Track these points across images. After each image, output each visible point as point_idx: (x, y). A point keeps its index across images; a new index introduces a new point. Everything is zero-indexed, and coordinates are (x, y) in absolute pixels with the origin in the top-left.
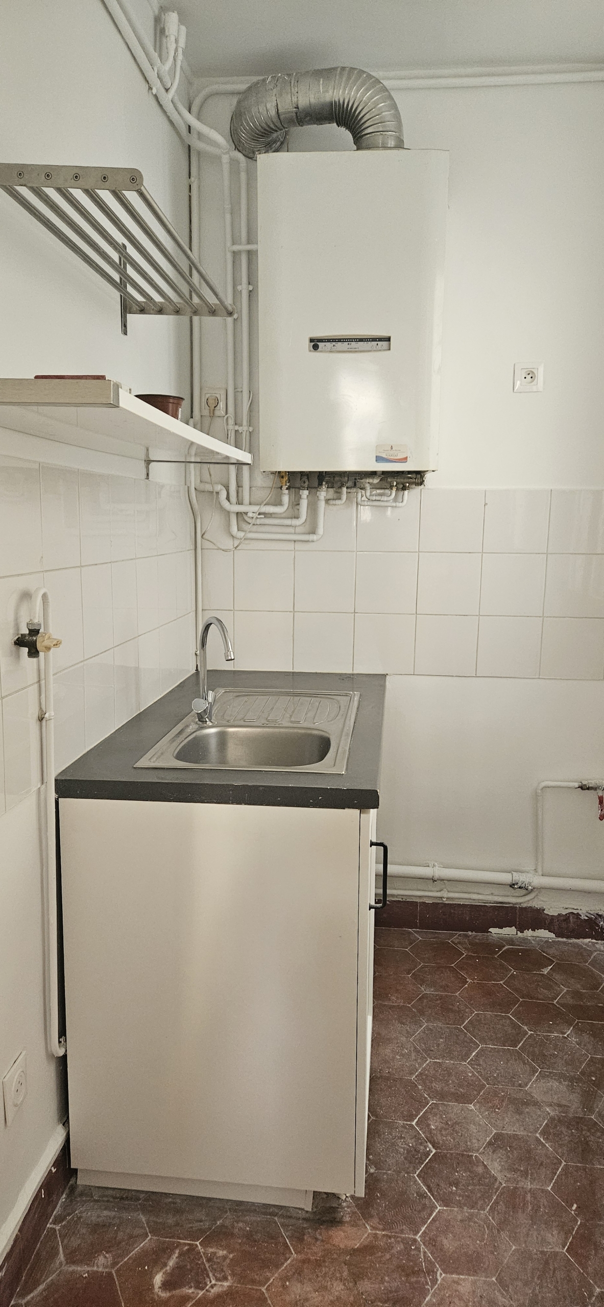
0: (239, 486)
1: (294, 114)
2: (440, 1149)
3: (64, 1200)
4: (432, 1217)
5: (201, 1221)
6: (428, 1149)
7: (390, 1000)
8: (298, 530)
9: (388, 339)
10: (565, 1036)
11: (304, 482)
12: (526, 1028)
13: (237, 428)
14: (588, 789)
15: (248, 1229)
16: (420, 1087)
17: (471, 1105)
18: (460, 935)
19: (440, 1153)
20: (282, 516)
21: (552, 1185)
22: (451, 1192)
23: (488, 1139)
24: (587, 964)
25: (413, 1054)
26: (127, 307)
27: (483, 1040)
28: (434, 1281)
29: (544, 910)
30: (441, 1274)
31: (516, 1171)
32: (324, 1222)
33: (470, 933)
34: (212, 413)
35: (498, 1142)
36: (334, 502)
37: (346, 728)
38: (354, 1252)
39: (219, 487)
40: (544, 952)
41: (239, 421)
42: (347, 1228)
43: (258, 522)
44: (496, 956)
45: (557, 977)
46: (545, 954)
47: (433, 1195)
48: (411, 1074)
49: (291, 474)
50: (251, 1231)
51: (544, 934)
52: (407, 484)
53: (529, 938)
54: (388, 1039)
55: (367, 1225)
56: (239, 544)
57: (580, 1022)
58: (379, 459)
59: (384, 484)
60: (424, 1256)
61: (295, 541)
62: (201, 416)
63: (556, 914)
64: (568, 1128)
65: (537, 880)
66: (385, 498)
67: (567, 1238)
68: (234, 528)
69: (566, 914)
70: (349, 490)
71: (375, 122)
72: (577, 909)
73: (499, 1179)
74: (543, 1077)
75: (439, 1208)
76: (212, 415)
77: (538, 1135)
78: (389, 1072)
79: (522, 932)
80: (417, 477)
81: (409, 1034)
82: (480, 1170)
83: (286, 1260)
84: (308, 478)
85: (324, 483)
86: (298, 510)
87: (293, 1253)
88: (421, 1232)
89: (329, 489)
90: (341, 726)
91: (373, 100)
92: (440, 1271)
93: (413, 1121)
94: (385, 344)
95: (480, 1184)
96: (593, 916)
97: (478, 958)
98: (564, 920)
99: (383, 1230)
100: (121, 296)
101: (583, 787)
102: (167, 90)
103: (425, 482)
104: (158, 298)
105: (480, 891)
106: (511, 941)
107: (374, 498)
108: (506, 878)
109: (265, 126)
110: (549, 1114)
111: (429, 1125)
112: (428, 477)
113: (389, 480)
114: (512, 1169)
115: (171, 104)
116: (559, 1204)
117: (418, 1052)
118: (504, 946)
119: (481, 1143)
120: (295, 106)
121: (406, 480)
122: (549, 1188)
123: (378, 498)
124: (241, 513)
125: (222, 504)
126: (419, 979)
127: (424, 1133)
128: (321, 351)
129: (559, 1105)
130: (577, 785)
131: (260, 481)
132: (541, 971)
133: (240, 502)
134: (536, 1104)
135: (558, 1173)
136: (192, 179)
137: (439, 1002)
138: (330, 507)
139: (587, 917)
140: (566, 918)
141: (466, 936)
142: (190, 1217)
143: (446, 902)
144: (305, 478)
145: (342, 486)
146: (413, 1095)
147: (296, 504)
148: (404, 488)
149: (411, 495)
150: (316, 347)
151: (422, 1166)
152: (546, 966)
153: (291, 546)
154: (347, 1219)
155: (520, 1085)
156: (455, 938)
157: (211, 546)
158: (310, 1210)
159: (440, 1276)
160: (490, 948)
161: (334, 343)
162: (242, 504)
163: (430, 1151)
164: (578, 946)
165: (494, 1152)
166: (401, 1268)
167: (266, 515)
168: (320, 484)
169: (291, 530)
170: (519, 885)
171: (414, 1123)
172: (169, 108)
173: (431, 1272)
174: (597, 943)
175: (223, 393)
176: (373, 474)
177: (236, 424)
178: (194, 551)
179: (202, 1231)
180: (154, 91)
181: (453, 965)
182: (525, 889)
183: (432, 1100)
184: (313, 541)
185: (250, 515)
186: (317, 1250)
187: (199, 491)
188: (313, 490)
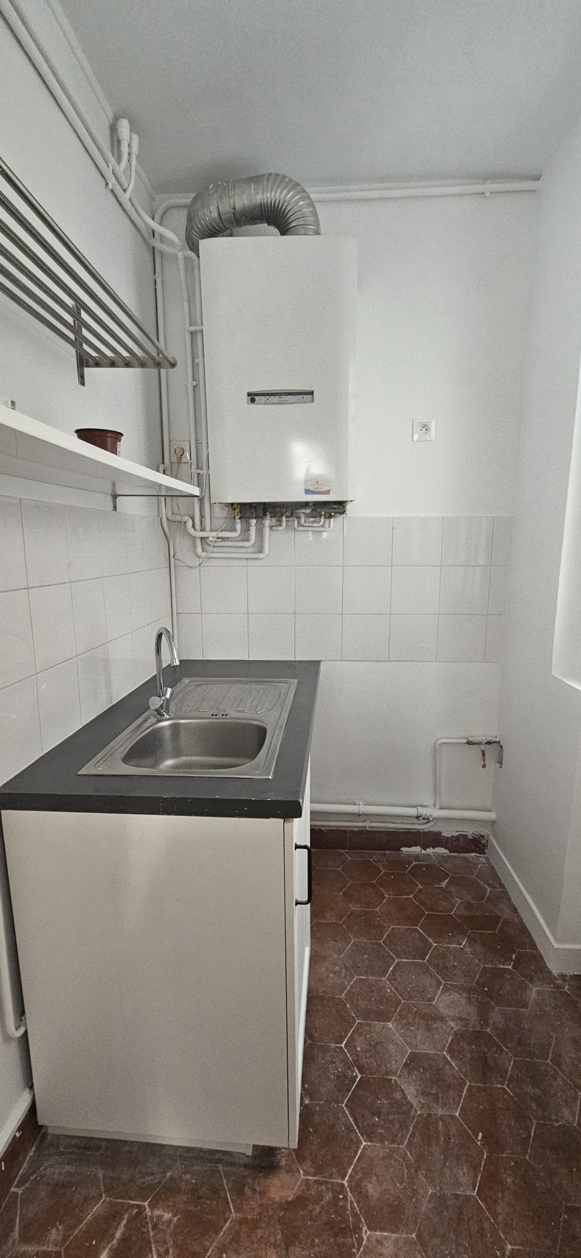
0: (202, 517)
1: (232, 215)
2: (365, 1073)
3: (32, 1154)
4: (358, 1155)
5: (152, 1174)
6: (354, 1074)
7: (325, 918)
8: (250, 550)
9: (312, 393)
10: (462, 947)
11: (252, 513)
12: (431, 940)
13: (199, 471)
14: (474, 744)
15: (194, 1181)
16: (348, 1006)
17: (390, 1024)
18: (379, 854)
19: (365, 1077)
20: (236, 539)
21: (459, 1110)
22: (374, 1125)
23: (404, 1060)
24: (474, 876)
25: (343, 971)
26: (83, 362)
27: (398, 955)
28: (360, 1240)
29: (441, 833)
30: (366, 1232)
31: (428, 1094)
32: (263, 1167)
33: (387, 852)
34: (179, 459)
35: (414, 1062)
36: (276, 528)
37: (281, 719)
38: (288, 1206)
39: (186, 518)
40: (442, 866)
41: (200, 465)
42: (283, 1175)
43: (218, 544)
44: (406, 872)
45: (452, 889)
46: (443, 869)
47: (358, 1128)
48: (342, 992)
49: (242, 506)
50: (196, 1184)
51: (441, 850)
52: (333, 514)
53: (431, 854)
54: (324, 957)
55: (301, 1171)
56: (203, 561)
57: (473, 933)
58: (308, 492)
59: (315, 514)
60: (351, 1207)
61: (247, 559)
62: (171, 463)
63: (449, 836)
64: (469, 1044)
65: (437, 813)
66: (316, 525)
67: (476, 1176)
68: (199, 550)
69: (457, 836)
70: (288, 519)
71: (297, 217)
72: (465, 832)
73: (415, 1105)
74: (447, 991)
75: (364, 1143)
76: (180, 462)
77: (445, 1053)
78: (323, 992)
79: (425, 850)
80: (337, 508)
81: (340, 951)
82: (398, 1096)
83: (226, 1222)
84: (255, 510)
85: (268, 514)
86: (249, 534)
87: (233, 1211)
88: (348, 1175)
89: (272, 519)
90: (278, 716)
91: (294, 199)
92: (365, 1228)
93: (342, 1043)
94: (309, 397)
95: (399, 1113)
96: (477, 836)
97: (393, 874)
98: (456, 840)
99: (315, 1175)
100: (77, 352)
101: (469, 743)
102: (125, 191)
103: (347, 511)
104: (109, 354)
105: (395, 821)
106: (417, 857)
107: (307, 525)
108: (413, 812)
109: (210, 226)
110: (453, 1028)
111: (355, 1047)
112: (349, 507)
113: (319, 510)
114: (425, 1094)
115: (129, 202)
116: (466, 1132)
117: (347, 968)
118: (412, 863)
119: (398, 1064)
120: (232, 207)
121: (331, 510)
122: (457, 1114)
123: (310, 525)
124: (204, 538)
125: (189, 531)
126: (349, 898)
127: (351, 1056)
128: (257, 404)
129: (460, 1019)
130: (464, 741)
131: (219, 512)
132: (441, 885)
133: (203, 530)
134: (442, 1019)
135: (464, 1094)
136: (157, 274)
137: (363, 918)
138: (274, 532)
139: (473, 837)
140: (457, 838)
141: (384, 855)
142: (143, 1170)
143: (369, 830)
144: (253, 510)
145: (282, 515)
146: (342, 1015)
147: (246, 530)
148: (330, 517)
149: (335, 523)
150: (253, 401)
151: (350, 1094)
152: (444, 880)
153: (244, 563)
154: (283, 1163)
155: (429, 1000)
156: (375, 857)
157: (183, 565)
158: (250, 1154)
159: (366, 1233)
160: (402, 863)
161: (267, 397)
162: (205, 531)
163: (356, 1076)
164: (465, 858)
165: (409, 1074)
166: (330, 1225)
167: (224, 539)
168: (265, 515)
169: (244, 550)
170: (423, 817)
171: (343, 1045)
172: (128, 206)
173: (357, 1229)
174: (480, 857)
175: (187, 444)
176: (306, 504)
177: (198, 469)
178: (168, 569)
179: (151, 1187)
180: (110, 186)
181: (374, 882)
182: (427, 820)
183: (358, 1020)
184: (261, 559)
185: (211, 539)
186: (253, 1205)
187: (171, 521)
188: (260, 520)
